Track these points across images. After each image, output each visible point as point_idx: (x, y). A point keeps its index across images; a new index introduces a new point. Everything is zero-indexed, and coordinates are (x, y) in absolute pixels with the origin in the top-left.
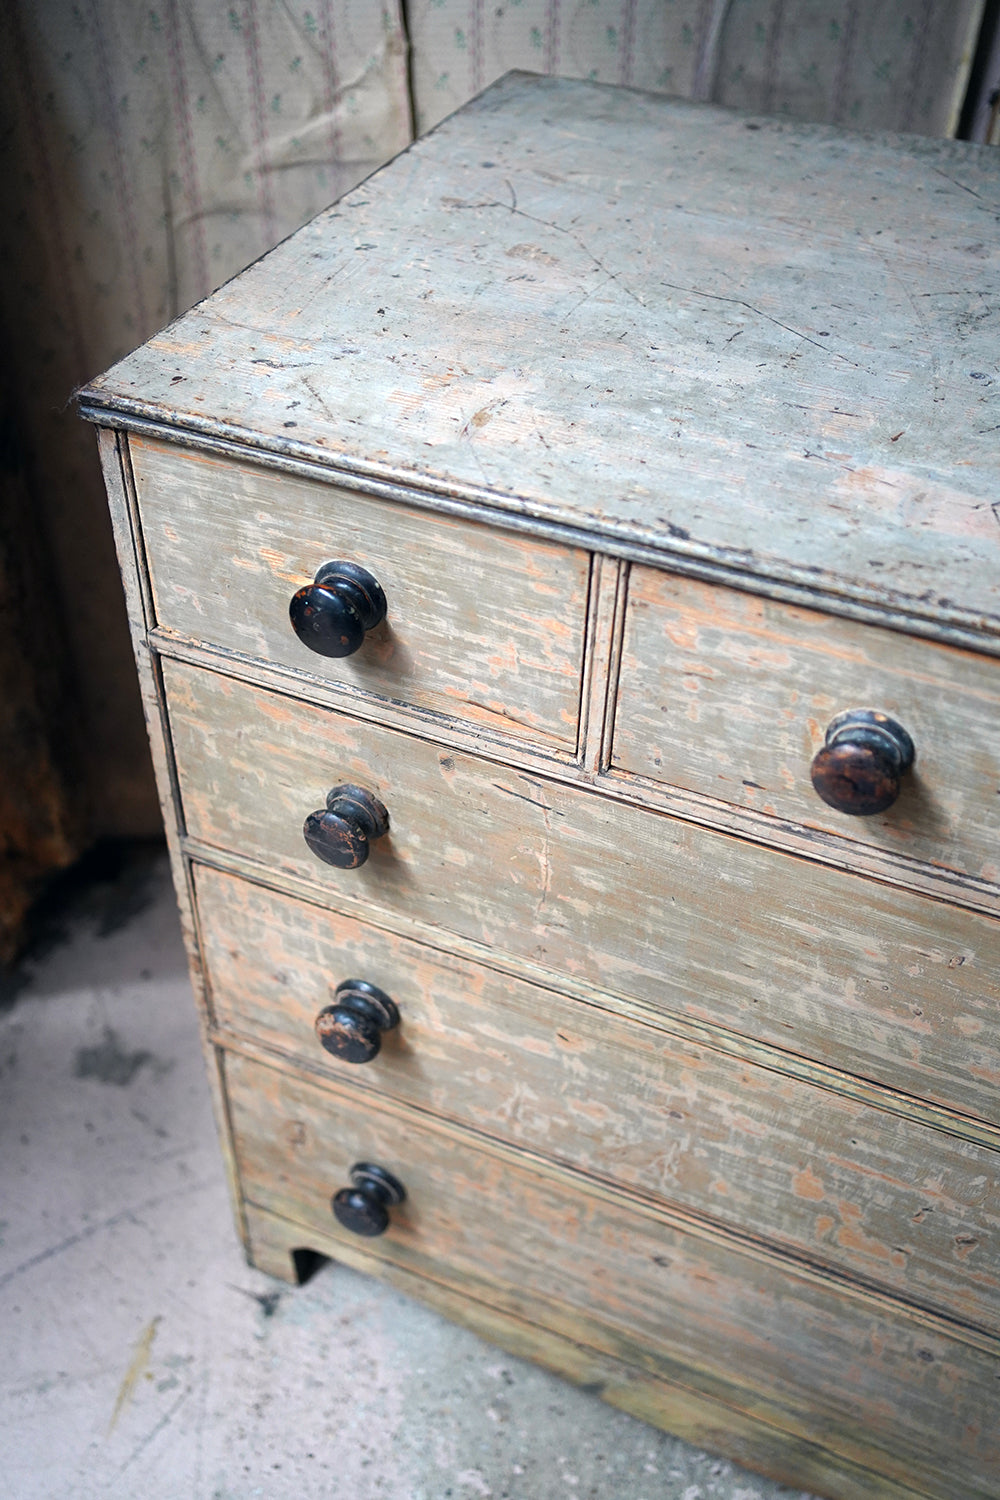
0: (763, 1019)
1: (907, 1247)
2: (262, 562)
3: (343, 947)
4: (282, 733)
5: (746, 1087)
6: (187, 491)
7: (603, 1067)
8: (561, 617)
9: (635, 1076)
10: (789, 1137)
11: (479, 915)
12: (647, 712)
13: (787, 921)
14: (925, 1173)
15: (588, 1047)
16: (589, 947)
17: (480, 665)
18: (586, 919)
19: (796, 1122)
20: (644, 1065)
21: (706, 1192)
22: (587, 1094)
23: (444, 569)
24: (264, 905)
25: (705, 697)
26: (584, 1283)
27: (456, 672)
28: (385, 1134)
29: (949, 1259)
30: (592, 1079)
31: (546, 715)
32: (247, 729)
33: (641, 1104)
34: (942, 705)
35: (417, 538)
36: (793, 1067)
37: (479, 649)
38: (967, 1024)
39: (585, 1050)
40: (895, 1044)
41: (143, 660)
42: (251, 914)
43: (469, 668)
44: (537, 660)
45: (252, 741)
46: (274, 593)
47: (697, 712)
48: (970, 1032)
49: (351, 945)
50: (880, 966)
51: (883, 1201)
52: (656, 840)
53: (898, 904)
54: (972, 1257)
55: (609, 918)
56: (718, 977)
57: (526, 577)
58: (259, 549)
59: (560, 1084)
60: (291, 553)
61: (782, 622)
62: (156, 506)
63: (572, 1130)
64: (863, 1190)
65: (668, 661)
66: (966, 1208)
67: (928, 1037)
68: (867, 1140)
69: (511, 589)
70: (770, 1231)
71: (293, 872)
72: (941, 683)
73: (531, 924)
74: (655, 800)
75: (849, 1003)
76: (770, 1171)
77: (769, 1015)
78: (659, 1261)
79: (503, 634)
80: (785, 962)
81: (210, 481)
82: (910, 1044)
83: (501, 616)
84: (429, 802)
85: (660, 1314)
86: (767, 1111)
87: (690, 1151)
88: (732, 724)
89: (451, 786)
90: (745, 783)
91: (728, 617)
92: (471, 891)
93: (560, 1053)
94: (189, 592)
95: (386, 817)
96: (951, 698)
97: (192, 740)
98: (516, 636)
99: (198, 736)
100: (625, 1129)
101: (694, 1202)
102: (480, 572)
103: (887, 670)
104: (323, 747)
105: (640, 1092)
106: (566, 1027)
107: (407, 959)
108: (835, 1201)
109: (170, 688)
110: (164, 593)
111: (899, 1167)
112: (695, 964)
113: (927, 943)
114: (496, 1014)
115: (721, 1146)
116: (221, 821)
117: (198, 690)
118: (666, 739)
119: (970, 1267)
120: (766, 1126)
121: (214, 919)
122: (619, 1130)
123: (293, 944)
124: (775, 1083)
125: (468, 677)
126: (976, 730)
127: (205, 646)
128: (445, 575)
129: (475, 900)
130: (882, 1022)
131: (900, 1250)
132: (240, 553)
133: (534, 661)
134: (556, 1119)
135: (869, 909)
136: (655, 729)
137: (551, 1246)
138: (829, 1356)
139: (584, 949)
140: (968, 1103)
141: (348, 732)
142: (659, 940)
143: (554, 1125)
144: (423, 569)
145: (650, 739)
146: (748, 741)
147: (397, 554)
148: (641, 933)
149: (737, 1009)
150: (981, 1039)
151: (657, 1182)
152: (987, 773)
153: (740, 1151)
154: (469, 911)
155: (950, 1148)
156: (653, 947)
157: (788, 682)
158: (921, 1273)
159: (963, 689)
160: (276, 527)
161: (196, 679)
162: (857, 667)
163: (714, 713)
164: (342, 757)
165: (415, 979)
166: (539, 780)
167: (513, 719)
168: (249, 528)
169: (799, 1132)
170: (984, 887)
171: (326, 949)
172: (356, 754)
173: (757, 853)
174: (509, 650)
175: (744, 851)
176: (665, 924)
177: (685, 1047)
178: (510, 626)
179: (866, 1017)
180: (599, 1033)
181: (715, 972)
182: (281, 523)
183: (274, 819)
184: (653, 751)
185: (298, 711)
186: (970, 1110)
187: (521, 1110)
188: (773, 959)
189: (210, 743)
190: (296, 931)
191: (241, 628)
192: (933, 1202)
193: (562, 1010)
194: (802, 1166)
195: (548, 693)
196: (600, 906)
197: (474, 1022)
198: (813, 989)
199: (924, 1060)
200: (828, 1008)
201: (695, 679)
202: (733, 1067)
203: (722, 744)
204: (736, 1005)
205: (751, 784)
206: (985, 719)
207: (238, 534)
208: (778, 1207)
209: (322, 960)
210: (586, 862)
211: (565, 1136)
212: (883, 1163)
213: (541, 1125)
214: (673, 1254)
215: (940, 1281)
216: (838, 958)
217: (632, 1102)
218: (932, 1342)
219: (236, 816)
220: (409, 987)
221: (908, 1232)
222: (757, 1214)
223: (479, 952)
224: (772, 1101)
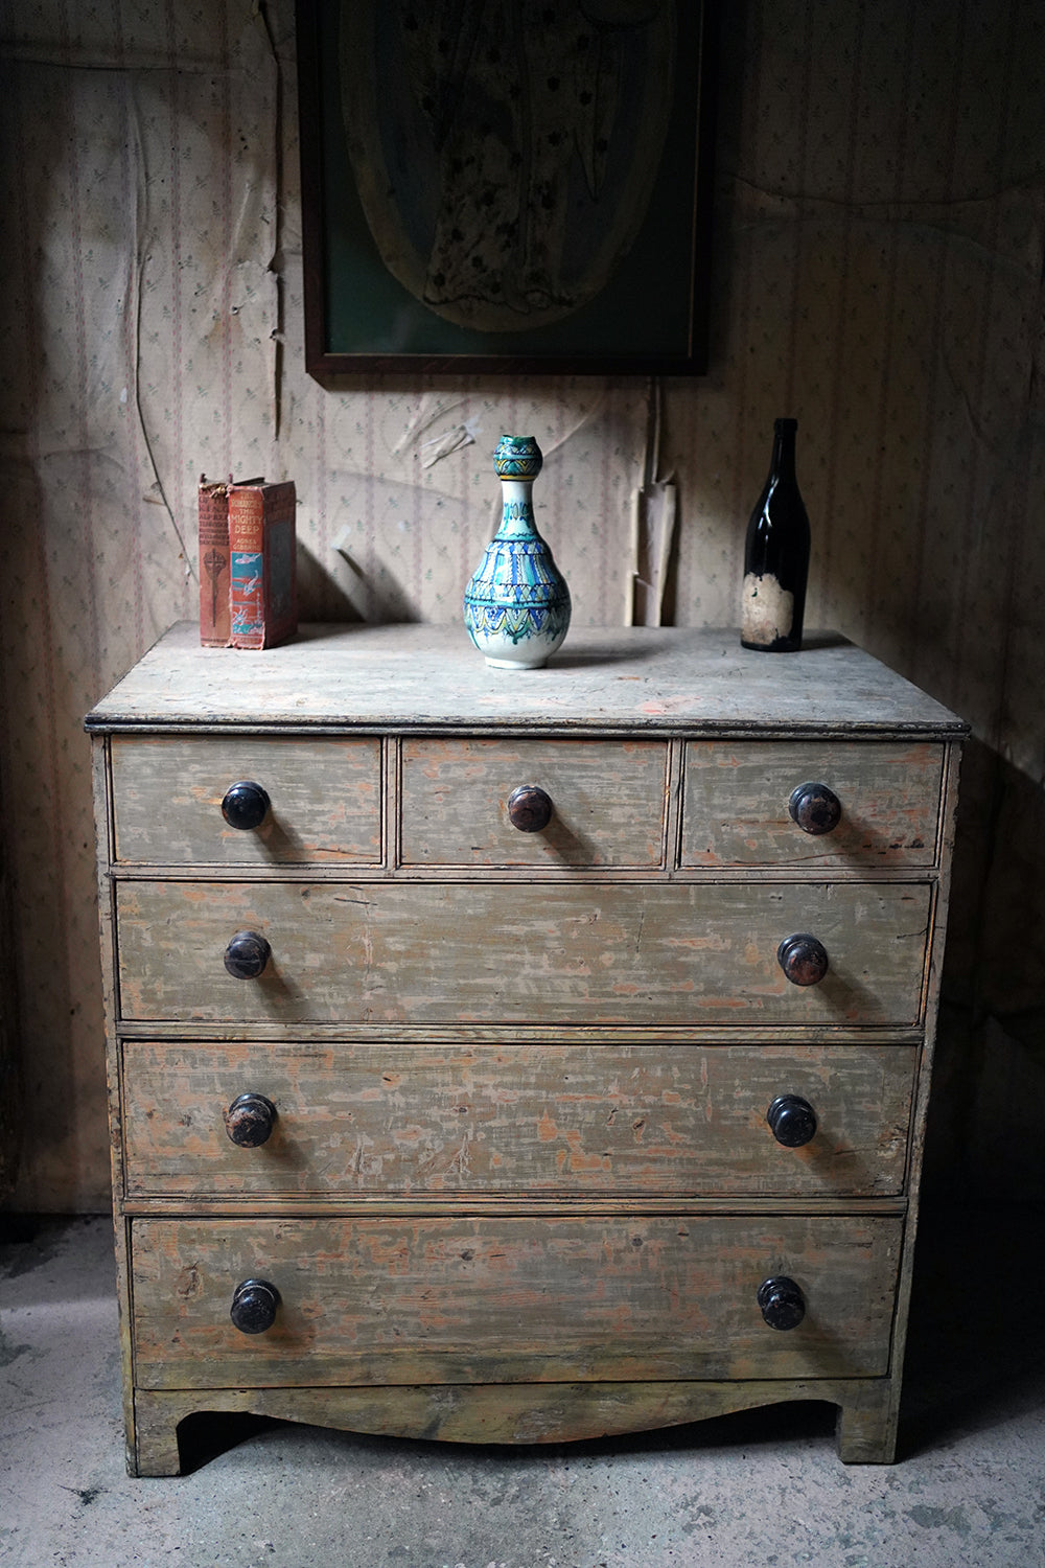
0: (503, 1005)
1: (610, 1150)
2: (191, 796)
3: (234, 1070)
4: (200, 909)
5: (501, 1065)
6: (146, 763)
7: (414, 1092)
8: (367, 780)
9: (435, 1090)
10: (530, 1093)
11: (329, 1001)
12: (418, 823)
13: (507, 928)
14: (608, 1082)
15: (403, 1079)
16: (398, 996)
17: (324, 823)
18: (395, 975)
19: (533, 1079)
20: (439, 1078)
21: (488, 1171)
22: (406, 1121)
23: (302, 770)
24: (176, 1057)
25: (448, 804)
26: (416, 1314)
27: (310, 832)
28: (263, 1241)
29: (632, 1146)
30: (407, 1103)
31: (362, 844)
32: (174, 916)
33: (441, 1112)
34: (558, 772)
35: (286, 756)
36: (526, 1035)
37: (322, 813)
38: (607, 958)
39: (401, 1083)
40: (574, 990)
41: (105, 887)
42: (169, 1070)
43: (317, 827)
44: (356, 810)
45: (178, 923)
46: (198, 815)
47: (443, 814)
48: (608, 963)
49: (241, 1066)
50: (557, 939)
51: (590, 1117)
52: (431, 901)
53: (559, 893)
54: (646, 1137)
55: (408, 969)
56: (476, 985)
57: (348, 763)
58: (190, 789)
59: (388, 1121)
60: (211, 785)
61: (478, 750)
62: (125, 778)
63: (398, 1160)
64: (578, 1114)
65: (426, 789)
66: (633, 1098)
67: (589, 977)
68: (573, 1073)
69: (340, 771)
70: (531, 1183)
71: (199, 1019)
72: (555, 760)
73: (362, 994)
74: (427, 874)
75: (546, 971)
76: (525, 1129)
77: (505, 1001)
78: (466, 1256)
79: (336, 800)
80: (510, 957)
81: (162, 754)
82: (583, 986)
83: (335, 789)
84: (295, 925)
85: (472, 1313)
86: (516, 1079)
87: (475, 1139)
88: (462, 815)
89: (309, 909)
90: (473, 848)
91: (451, 754)
92: (323, 983)
93: (385, 1093)
94: (141, 830)
95: (268, 947)
96: (561, 767)
97: (133, 938)
98: (343, 798)
99: (139, 933)
100: (432, 1141)
101: (482, 1184)
102: (322, 767)
103: (530, 761)
104: (226, 910)
105: (437, 1102)
106: (388, 1070)
107: (280, 1060)
108: (564, 1133)
109: (120, 902)
110: (123, 836)
111: (594, 1085)
112: (462, 982)
113: (577, 913)
114: (342, 1079)
115: (492, 1123)
116: (149, 996)
117: (142, 898)
118: (431, 836)
119: (646, 1146)
120: (518, 1092)
121: (136, 1088)
122: (429, 1145)
123: (198, 1083)
124: (517, 1054)
125: (317, 833)
126: (574, 780)
127: (150, 864)
128: (301, 774)
129: (325, 990)
130: (565, 977)
131: (606, 1155)
132: (177, 794)
133: (353, 811)
134: (388, 1157)
135: (545, 902)
136: (422, 832)
137: (390, 1288)
138: (584, 1282)
139: (395, 999)
140: (618, 1015)
141: (244, 894)
142: (439, 972)
143: (385, 1162)
144: (290, 773)
145: (421, 839)
146: (471, 823)
147: (275, 769)
148: (428, 971)
149: (487, 1005)
150: (615, 966)
151: (456, 1179)
152: (585, 803)
153: (503, 1121)
154: (322, 1000)
155: (616, 1055)
156: (436, 979)
157: (486, 783)
158: (623, 1169)
159: (566, 760)
160: (201, 772)
161: (140, 890)
162: (516, 764)
163: (452, 811)
164: (239, 914)
165: (286, 1076)
166: (361, 886)
167: (344, 852)
168: (185, 777)
169: (538, 1086)
170: (597, 868)
171: (223, 1075)
172: (248, 908)
173: (484, 889)
174: (340, 809)
175: (477, 891)
176: (441, 959)
177: (463, 1051)
178: (338, 794)
179: (558, 977)
180: (410, 1065)
181: (472, 982)
182: (205, 768)
183: (190, 979)
184: (423, 845)
185: (210, 890)
186: (621, 1019)
187: (362, 1161)
188: (503, 958)
189: (147, 935)
190: (201, 1070)
191: (175, 845)
192: (615, 1102)
193: (385, 1056)
194: (541, 1114)
195: (363, 829)
196: (402, 961)
197: (328, 1094)
198: (527, 970)
199: (592, 994)
200: (536, 979)
201: (441, 794)
202: (490, 1053)
203: (457, 829)
204: (487, 1002)
205: (476, 848)
206: (578, 774)
207: (177, 782)
208: (533, 1159)
209: (219, 1089)
210: (391, 933)
211: (393, 1169)
212: (585, 1087)
213: (377, 1167)
214: (474, 1244)
215: (632, 1169)
216: (536, 942)
217: (434, 1113)
218: (639, 1227)
219: (161, 988)
220: (282, 1084)
221: (607, 1137)
222: (520, 1172)
223: (329, 1031)
224: (517, 1069)
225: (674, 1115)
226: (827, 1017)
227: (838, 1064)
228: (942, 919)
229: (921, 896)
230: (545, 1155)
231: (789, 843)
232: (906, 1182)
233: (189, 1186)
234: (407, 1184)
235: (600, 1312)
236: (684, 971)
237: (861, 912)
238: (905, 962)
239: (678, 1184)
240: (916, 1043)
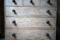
0: (30, 15)
3: (13, 19)
9: (25, 20)
13: (30, 10)
16: (23, 14)
24: (9, 18)
26: (24, 36)
28: (14, 30)
29: (38, 24)
31: (21, 4)
32: (9, 9)
39: (23, 20)
41: (5, 7)
44: (21, 2)
48: (36, 12)
51: (35, 22)
52: (25, 8)
59: (22, 22)
66: (38, 21)
73: (21, 14)
74: (25, 6)
78: (27, 32)
79: (19, 1)
85: (28, 36)
87: (28, 24)
89: (18, 8)
92: (18, 13)
99: (7, 10)
101: (28, 27)
107: (16, 18)
113: (34, 9)
116: (8, 14)
121: (7, 20)
122: (25, 24)
125: (18, 3)
132: (10, 1)
138: (35, 34)
142: (26, 12)
152: (34, 2)
153: (30, 22)
155: (37, 18)
169: (32, 20)
172: (14, 8)
175: (28, 7)
179: (33, 13)
181: (28, 13)
183: (10, 13)
184: (25, 4)
185: (12, 7)
190: (11, 19)
191: (9, 4)
193: (22, 18)
194: (32, 22)
196: (23, 12)
197: (19, 20)
198: (31, 12)
199: (35, 14)
203: (27, 3)
210: (23, 10)
211: (23, 26)
212: (35, 20)
213: (22, 26)
214: (28, 31)
215: (38, 26)
216: (32, 10)
217: (25, 22)
218: (38, 30)
219: (8, 13)
220: (16, 20)
221: (36, 24)
222: (31, 26)
223: (19, 16)
224: (30, 19)
225: (40, 22)
226: (50, 16)
227: (50, 19)
228: (56, 9)
229: (55, 8)
230: (32, 25)
231: (47, 4)
232: (55, 27)
233: (10, 27)
234: (24, 27)
235: (36, 36)
236: (41, 12)
237: (51, 9)
238: (54, 12)
239: (41, 27)
240: (55, 18)
